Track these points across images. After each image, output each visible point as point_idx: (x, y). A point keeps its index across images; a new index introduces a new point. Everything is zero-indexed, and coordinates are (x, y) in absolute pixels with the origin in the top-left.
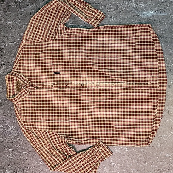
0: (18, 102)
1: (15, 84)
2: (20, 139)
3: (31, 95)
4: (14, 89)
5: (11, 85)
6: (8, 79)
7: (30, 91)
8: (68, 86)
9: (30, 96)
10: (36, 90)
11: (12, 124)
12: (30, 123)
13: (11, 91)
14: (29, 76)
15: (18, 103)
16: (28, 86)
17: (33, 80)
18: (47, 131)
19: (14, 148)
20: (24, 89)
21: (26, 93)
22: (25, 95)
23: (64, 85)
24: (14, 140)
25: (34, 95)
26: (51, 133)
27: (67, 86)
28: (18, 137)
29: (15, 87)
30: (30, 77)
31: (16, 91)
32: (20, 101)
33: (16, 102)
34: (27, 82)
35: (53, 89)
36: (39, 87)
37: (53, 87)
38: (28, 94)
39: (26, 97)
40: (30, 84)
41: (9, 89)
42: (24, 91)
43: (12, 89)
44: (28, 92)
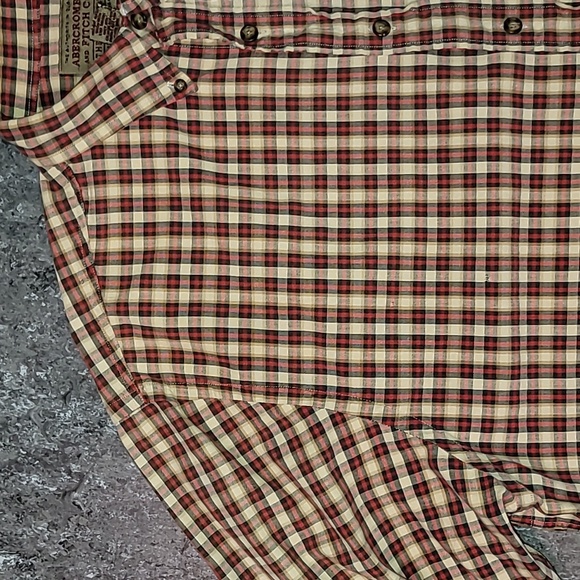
0: (79, 158)
2: (81, 476)
3: (194, 103)
4: (44, 49)
5: (22, 14)
7: (189, 72)
8: (516, 32)
9: (182, 115)
10: (232, 63)
11: (23, 348)
12: (175, 345)
15: (76, 168)
16: (168, 21)
18: (322, 415)
19: (29, 548)
20: (139, 48)
21: (148, 85)
22: (145, 103)
23: (488, 24)
24: (34, 478)
25: (219, 103)
26: (356, 426)
27: (514, 26)
28: (65, 458)
29: (54, 34)
31: (61, 65)
32: (98, 151)
33: (59, 157)
35: (383, 59)
36: (265, 32)
37: (388, 40)
38: (166, 89)
39: (145, 122)
42: (135, 65)
43: (30, 50)
44: (166, 79)
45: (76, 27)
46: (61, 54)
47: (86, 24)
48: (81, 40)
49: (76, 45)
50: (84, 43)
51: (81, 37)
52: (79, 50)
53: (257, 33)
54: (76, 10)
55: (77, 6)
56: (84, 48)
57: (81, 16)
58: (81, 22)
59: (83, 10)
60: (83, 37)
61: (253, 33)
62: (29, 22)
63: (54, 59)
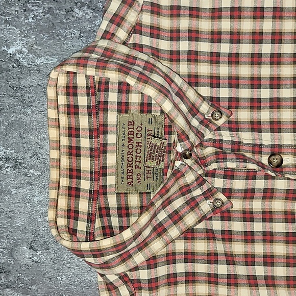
1: (111, 138)
5: (85, 143)
6: (62, 100)
7: (224, 191)
13: (85, 185)
14: (214, 82)
17: (244, 115)
21: (193, 204)
22: (190, 219)
30: (224, 93)
31: (117, 185)
34: (205, 122)
40: (226, 136)
41: (65, 172)
43: (91, 173)
44: (207, 198)
45: (129, 154)
46: (117, 176)
47: (138, 151)
48: (134, 165)
49: (130, 168)
50: (137, 167)
51: (134, 162)
52: (132, 173)
53: (282, 161)
54: (130, 140)
55: (132, 136)
56: (136, 171)
57: (134, 144)
58: (134, 149)
59: (136, 140)
60: (136, 162)
61: (279, 161)
62: (91, 149)
63: (111, 180)
